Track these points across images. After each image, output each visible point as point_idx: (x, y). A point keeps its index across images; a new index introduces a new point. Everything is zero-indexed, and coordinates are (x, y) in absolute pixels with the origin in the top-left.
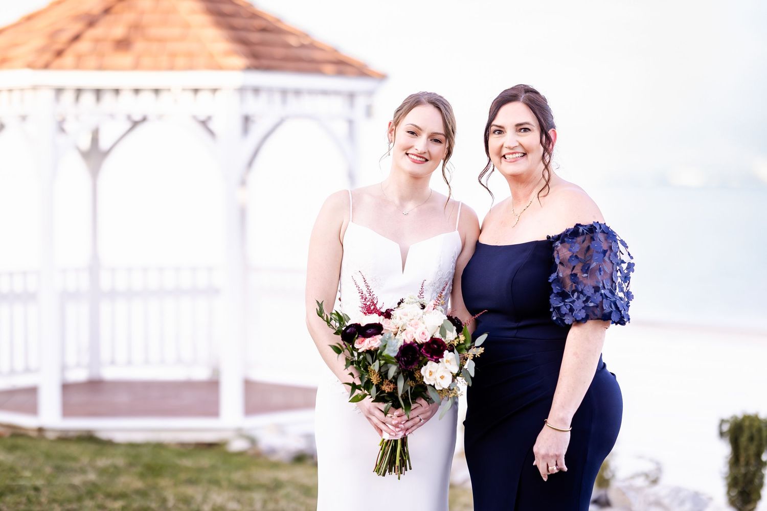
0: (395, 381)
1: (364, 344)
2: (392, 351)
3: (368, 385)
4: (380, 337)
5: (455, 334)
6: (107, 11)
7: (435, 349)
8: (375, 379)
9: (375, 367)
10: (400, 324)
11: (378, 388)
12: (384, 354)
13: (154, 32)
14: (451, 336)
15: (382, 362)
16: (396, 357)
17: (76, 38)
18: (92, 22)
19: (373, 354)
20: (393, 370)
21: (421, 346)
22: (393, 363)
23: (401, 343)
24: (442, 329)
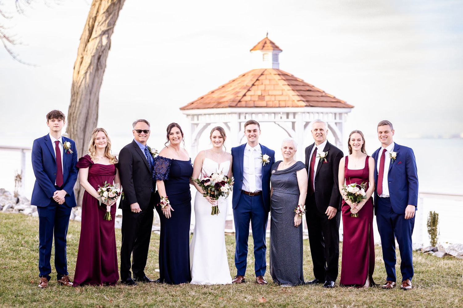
0: (214, 192)
1: (206, 184)
2: (213, 185)
3: (207, 193)
4: (210, 182)
5: (227, 180)
6: (253, 85)
7: (223, 183)
8: (209, 192)
9: (209, 189)
10: (214, 178)
11: (210, 194)
12: (211, 185)
13: (270, 93)
14: (226, 180)
15: (211, 188)
16: (214, 186)
17: (245, 95)
18: (249, 90)
19: (208, 186)
20: (213, 189)
21: (220, 183)
22: (213, 187)
23: (215, 183)
24: (224, 178)
